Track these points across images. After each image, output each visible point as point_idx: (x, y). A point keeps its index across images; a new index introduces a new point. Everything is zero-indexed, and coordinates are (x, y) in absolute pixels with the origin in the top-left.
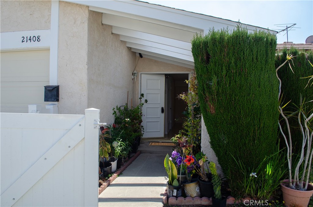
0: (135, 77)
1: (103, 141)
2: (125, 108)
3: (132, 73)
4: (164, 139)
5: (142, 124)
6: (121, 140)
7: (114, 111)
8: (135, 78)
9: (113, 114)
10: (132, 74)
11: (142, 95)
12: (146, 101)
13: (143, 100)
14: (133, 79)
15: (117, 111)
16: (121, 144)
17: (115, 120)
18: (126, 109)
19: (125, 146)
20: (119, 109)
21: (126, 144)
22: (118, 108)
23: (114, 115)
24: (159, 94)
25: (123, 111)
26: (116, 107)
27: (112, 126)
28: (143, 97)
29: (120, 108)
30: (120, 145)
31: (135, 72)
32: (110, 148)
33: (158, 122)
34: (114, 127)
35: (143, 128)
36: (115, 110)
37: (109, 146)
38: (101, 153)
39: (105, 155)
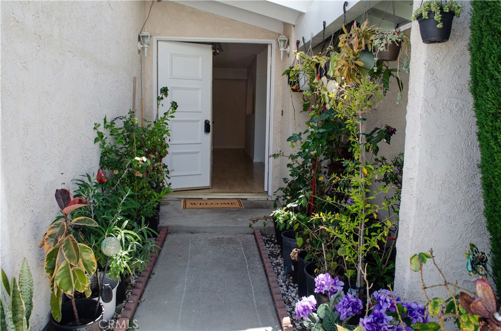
0: (146, 46)
1: (68, 240)
2: (126, 123)
3: (138, 37)
4: (211, 190)
5: (165, 160)
6: (126, 222)
7: (99, 133)
8: (146, 49)
9: (96, 140)
10: (137, 39)
11: (165, 91)
12: (174, 106)
13: (167, 102)
14: (139, 51)
15: (106, 133)
16: (128, 237)
17: (101, 157)
18: (129, 126)
19: (139, 241)
20: (109, 125)
21: (142, 234)
22: (108, 123)
23: (100, 142)
24: (200, 91)
25: (120, 131)
26: (103, 121)
27: (94, 179)
28: (166, 95)
29: (112, 123)
30: (126, 239)
31: (145, 33)
32: (95, 261)
33: (198, 153)
34: (101, 182)
35: (166, 169)
36: (101, 129)
37: (92, 255)
38: (65, 280)
39: (77, 285)
